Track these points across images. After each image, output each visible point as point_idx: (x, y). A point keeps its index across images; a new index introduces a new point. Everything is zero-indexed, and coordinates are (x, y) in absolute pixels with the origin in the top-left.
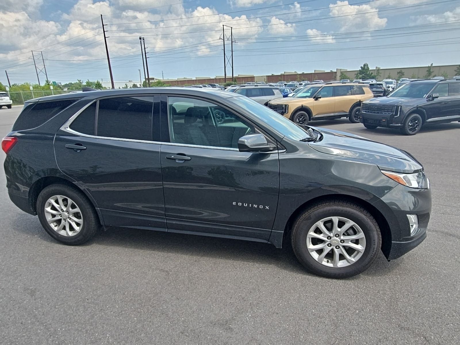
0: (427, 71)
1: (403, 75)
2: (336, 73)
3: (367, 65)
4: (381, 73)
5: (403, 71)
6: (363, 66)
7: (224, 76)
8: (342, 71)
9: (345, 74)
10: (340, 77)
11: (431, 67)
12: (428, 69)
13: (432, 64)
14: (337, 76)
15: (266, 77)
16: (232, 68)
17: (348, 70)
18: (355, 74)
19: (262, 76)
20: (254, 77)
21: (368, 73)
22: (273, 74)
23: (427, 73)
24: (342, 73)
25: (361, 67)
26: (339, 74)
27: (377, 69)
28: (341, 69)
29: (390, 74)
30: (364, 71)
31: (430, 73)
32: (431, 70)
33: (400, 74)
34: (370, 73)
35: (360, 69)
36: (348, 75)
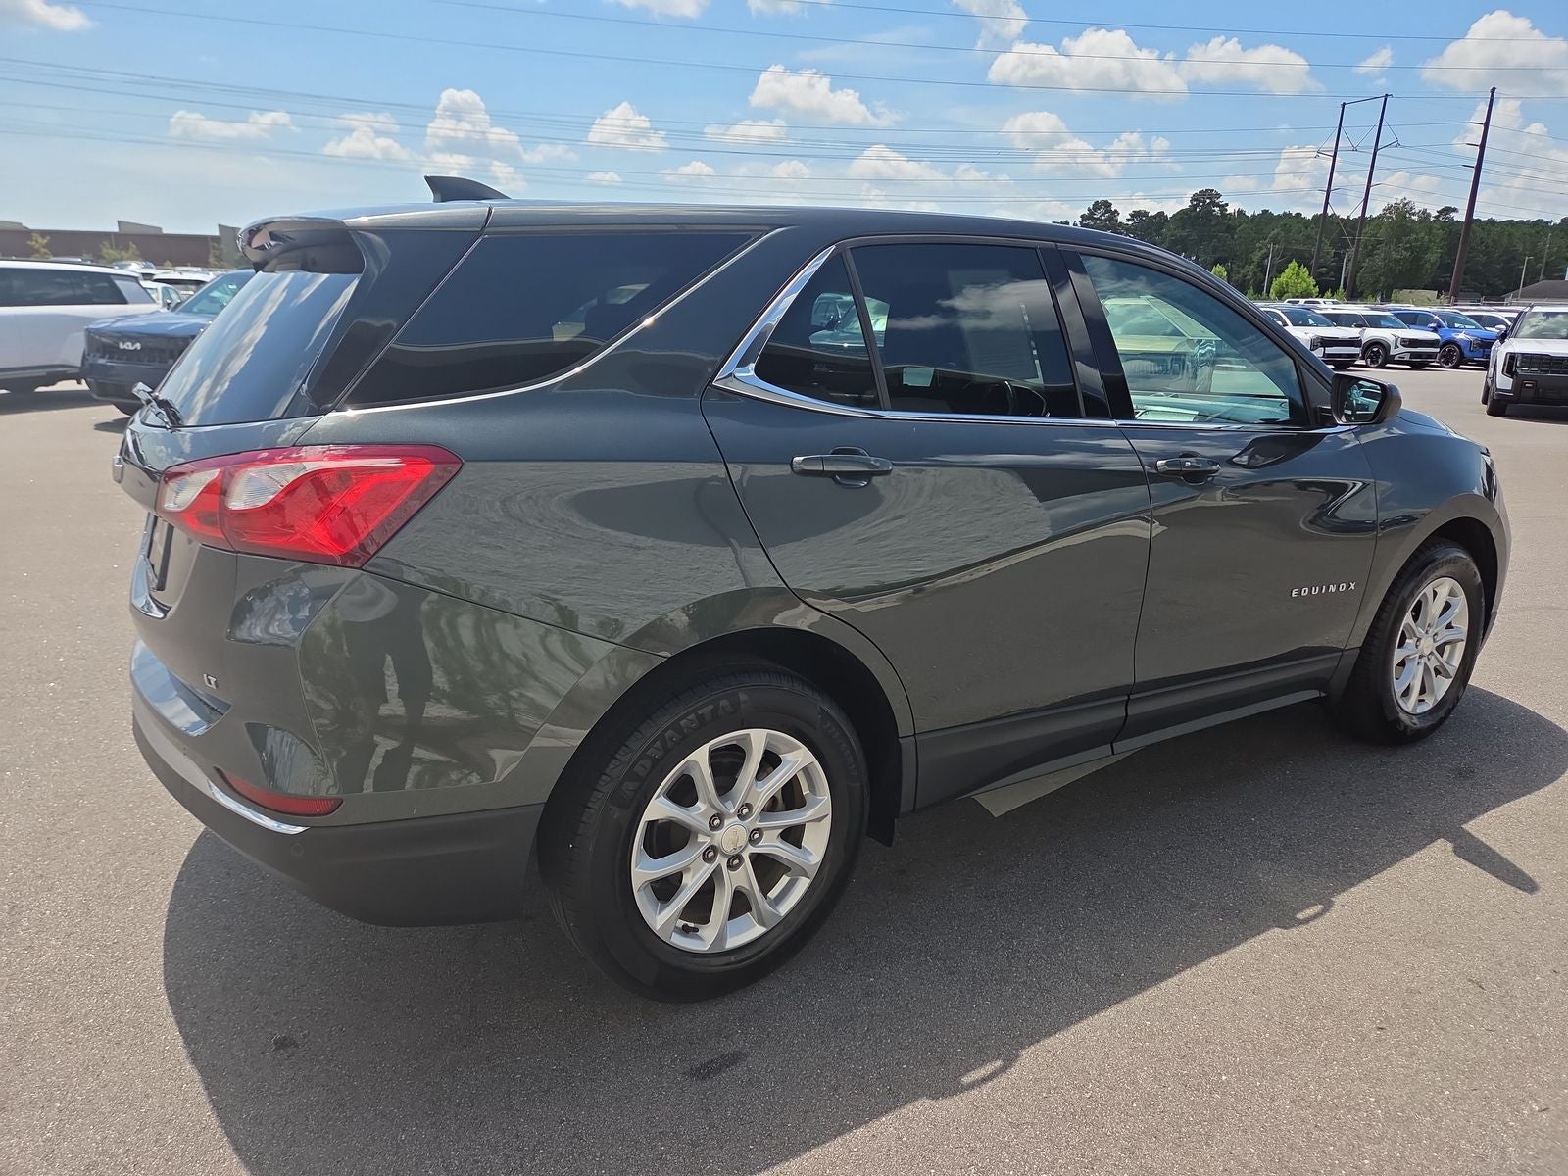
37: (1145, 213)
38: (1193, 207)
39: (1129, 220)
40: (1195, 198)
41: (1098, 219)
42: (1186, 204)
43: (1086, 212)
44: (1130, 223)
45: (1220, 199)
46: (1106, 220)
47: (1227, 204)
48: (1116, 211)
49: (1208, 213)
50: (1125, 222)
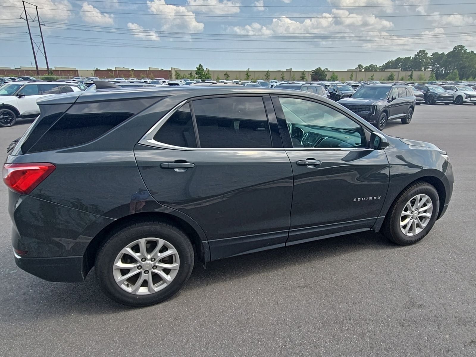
0: (246, 74)
1: (229, 77)
2: (170, 71)
3: (202, 66)
4: (211, 74)
5: (228, 73)
6: (198, 67)
7: (35, 67)
8: (176, 70)
9: (179, 73)
10: (175, 75)
11: (248, 71)
12: (246, 73)
13: (249, 69)
14: (172, 75)
15: (93, 71)
16: (46, 57)
17: (181, 70)
18: (189, 74)
19: (87, 70)
20: (77, 70)
21: (203, 74)
22: (97, 69)
23: (246, 76)
24: (176, 71)
25: (197, 68)
26: (173, 73)
27: (207, 70)
28: (175, 68)
29: (218, 75)
30: (200, 71)
31: (248, 77)
32: (249, 74)
33: (226, 76)
34: (205, 74)
35: (196, 69)
36: (182, 74)
37: (438, 53)
38: (454, 51)
39: (431, 56)
40: (455, 48)
41: (420, 56)
42: (452, 50)
43: (417, 54)
44: (432, 57)
45: (465, 48)
46: (423, 56)
47: (467, 50)
48: (427, 53)
49: (459, 52)
50: (430, 56)
